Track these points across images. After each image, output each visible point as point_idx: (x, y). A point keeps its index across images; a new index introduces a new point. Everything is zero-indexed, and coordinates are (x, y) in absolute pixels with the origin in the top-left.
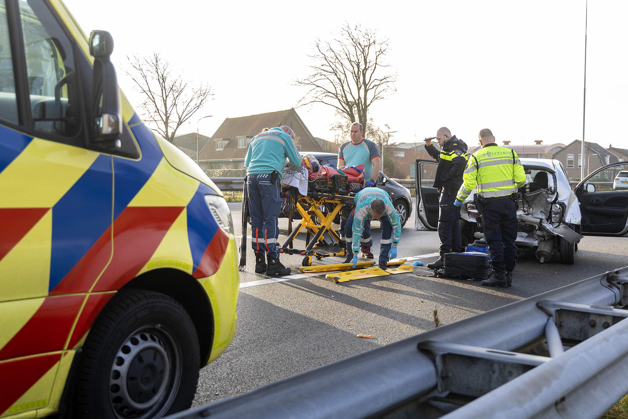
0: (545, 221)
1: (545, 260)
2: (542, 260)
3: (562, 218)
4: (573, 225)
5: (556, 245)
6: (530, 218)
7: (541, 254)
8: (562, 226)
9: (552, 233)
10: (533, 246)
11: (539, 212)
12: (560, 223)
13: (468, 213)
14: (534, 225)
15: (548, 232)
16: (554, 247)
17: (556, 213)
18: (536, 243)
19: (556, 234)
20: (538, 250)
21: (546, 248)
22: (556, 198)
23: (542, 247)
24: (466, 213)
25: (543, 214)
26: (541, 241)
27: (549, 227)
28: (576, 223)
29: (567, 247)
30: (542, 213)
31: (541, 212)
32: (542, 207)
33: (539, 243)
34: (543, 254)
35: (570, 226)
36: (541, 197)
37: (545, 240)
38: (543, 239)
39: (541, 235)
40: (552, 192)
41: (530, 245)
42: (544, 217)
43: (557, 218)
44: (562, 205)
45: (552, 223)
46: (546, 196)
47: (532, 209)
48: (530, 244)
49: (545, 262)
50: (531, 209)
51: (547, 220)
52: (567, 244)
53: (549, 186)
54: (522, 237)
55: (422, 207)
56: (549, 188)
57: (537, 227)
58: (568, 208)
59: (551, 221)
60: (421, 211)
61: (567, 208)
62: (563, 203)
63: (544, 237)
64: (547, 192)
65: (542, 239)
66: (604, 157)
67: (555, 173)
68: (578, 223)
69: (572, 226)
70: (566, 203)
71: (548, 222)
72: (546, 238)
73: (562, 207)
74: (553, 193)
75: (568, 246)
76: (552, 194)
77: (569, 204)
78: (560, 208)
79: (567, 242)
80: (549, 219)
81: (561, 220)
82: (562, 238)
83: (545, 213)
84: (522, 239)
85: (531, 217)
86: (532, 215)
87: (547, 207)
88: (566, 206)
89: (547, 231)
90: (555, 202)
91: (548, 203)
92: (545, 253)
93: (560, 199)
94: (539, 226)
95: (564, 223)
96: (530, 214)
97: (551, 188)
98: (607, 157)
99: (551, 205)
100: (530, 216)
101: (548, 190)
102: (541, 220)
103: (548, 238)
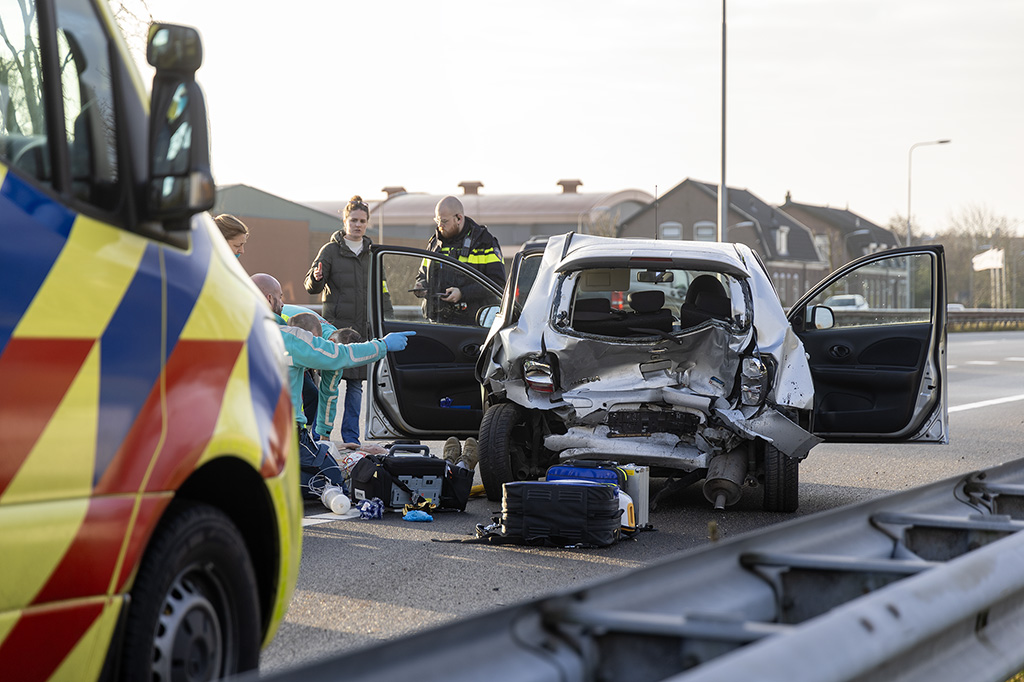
0: (722, 403)
1: (726, 502)
2: (720, 504)
3: (767, 394)
4: (795, 409)
5: (752, 463)
6: (682, 396)
7: (715, 487)
8: (768, 413)
9: (744, 432)
10: (692, 467)
11: (706, 380)
12: (762, 406)
13: (526, 385)
14: (695, 412)
15: (733, 432)
16: (747, 470)
17: (751, 383)
18: (701, 461)
19: (754, 434)
20: (710, 477)
21: (729, 472)
22: (753, 343)
23: (720, 470)
24: (520, 385)
25: (718, 384)
26: (715, 454)
27: (734, 417)
28: (802, 407)
29: (782, 467)
30: (715, 383)
31: (713, 378)
32: (714, 368)
33: (708, 461)
34: (722, 489)
35: (790, 413)
36: (711, 342)
37: (724, 451)
38: (720, 449)
39: (715, 437)
40: (741, 327)
41: (687, 466)
42: (719, 393)
43: (754, 393)
44: (769, 361)
45: (741, 407)
46: (727, 336)
47: (690, 373)
48: (687, 463)
49: (728, 509)
50: (686, 373)
51: (729, 399)
52: (782, 461)
53: (735, 311)
54: (666, 444)
55: (386, 374)
56: (733, 316)
57: (703, 420)
58: (782, 367)
59: (740, 401)
60: (383, 385)
61: (779, 367)
62: (770, 355)
63: (722, 443)
64: (727, 329)
65: (718, 449)
66: (773, 232)
67: (748, 279)
68: (808, 404)
69: (792, 414)
70: (777, 354)
71: (731, 404)
72: (729, 446)
73: (768, 365)
74: (744, 330)
75: (785, 463)
76: (740, 333)
77: (785, 357)
78: (762, 367)
79: (781, 455)
80: (734, 395)
81: (766, 400)
82: (770, 444)
83: (722, 383)
84: (665, 450)
85: (687, 393)
86: (689, 387)
87: (729, 366)
88: (776, 363)
89: (731, 428)
90: (748, 352)
91: (730, 355)
92: (725, 485)
93: (760, 345)
94: (707, 417)
95: (774, 405)
96: (684, 386)
97: (738, 317)
98: (781, 232)
99: (738, 361)
100: (683, 390)
101: (731, 322)
102: (714, 399)
103: (734, 447)
